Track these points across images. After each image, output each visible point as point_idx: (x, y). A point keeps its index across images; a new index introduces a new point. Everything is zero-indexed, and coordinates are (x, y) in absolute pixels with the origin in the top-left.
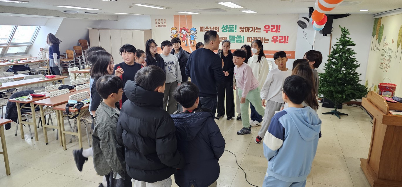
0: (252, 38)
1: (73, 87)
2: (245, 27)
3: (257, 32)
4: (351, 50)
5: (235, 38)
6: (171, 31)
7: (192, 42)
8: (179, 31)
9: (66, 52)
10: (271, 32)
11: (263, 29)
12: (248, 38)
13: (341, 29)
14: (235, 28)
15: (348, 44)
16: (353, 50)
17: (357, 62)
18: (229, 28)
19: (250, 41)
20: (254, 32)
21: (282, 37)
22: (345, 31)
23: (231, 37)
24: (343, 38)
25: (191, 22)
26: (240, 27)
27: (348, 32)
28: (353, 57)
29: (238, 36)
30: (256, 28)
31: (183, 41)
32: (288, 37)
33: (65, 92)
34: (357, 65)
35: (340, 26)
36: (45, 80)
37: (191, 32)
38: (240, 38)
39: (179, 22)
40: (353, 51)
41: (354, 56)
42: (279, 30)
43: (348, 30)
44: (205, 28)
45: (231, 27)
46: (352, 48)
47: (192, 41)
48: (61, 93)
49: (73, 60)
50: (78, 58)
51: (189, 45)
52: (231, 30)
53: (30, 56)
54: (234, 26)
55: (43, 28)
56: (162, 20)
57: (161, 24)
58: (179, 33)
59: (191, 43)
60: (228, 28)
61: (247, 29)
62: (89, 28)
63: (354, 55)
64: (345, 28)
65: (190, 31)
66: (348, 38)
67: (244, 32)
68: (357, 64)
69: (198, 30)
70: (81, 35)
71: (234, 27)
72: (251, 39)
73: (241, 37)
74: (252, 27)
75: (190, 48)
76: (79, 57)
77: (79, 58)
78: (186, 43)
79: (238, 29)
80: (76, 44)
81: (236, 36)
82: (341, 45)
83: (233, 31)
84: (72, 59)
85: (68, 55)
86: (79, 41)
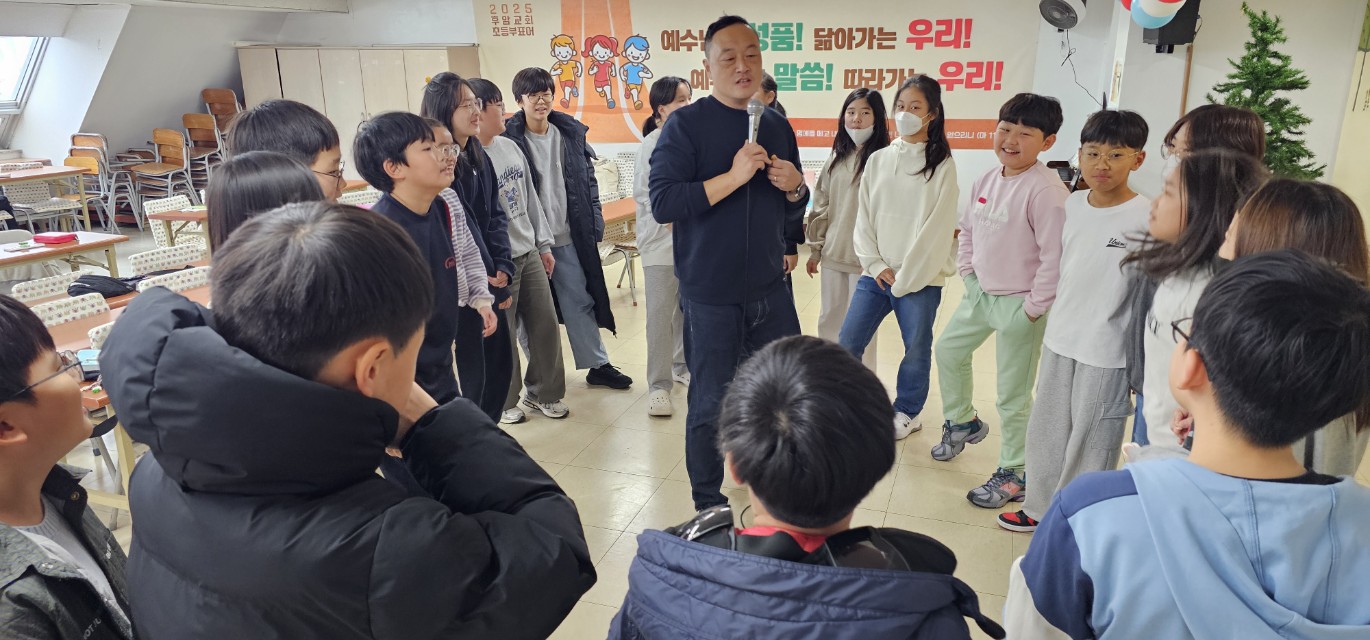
0: (861, 71)
1: (130, 283)
2: (834, 30)
3: (880, 46)
4: (1287, 107)
5: (798, 75)
6: (554, 50)
7: (634, 92)
8: (583, 49)
9: (155, 137)
10: (936, 45)
11: (903, 33)
12: (847, 72)
13: (1247, 20)
14: (795, 34)
15: (1277, 82)
16: (1296, 109)
17: (1311, 156)
18: (773, 33)
19: (856, 83)
20: (870, 47)
21: (978, 65)
22: (1264, 27)
23: (782, 70)
24: (1259, 57)
25: (629, 15)
26: (817, 31)
27: (1279, 32)
28: (1294, 138)
29: (808, 65)
30: (876, 33)
31: (600, 90)
32: (1000, 65)
33: (83, 309)
34: (1310, 169)
35: (1248, 5)
36: (32, 252)
37: (629, 52)
38: (817, 73)
39: (580, 16)
40: (1297, 113)
41: (1300, 133)
42: (968, 36)
43: (1278, 20)
44: (682, 34)
45: (782, 29)
46: (1294, 97)
47: (632, 86)
48: (67, 313)
49: (182, 170)
50: (203, 159)
51: (623, 103)
52: (782, 41)
53: (16, 155)
54: (795, 25)
55: (57, 45)
56: (517, 6)
57: (512, 25)
58: (583, 60)
59: (628, 95)
60: (770, 35)
61: (843, 38)
62: (240, 44)
63: (1301, 128)
64: (1264, 13)
65: (625, 51)
66: (1276, 55)
67: (830, 49)
68: (1309, 166)
69: (655, 43)
70: (208, 72)
71: (792, 29)
72: (857, 75)
73: (822, 70)
74: (863, 30)
75: (627, 117)
76: (206, 156)
77: (206, 162)
78: (609, 97)
79: (809, 39)
80: (192, 108)
81: (800, 66)
82: (1246, 86)
83: (790, 48)
84: (180, 163)
85: (162, 148)
86: (205, 93)
